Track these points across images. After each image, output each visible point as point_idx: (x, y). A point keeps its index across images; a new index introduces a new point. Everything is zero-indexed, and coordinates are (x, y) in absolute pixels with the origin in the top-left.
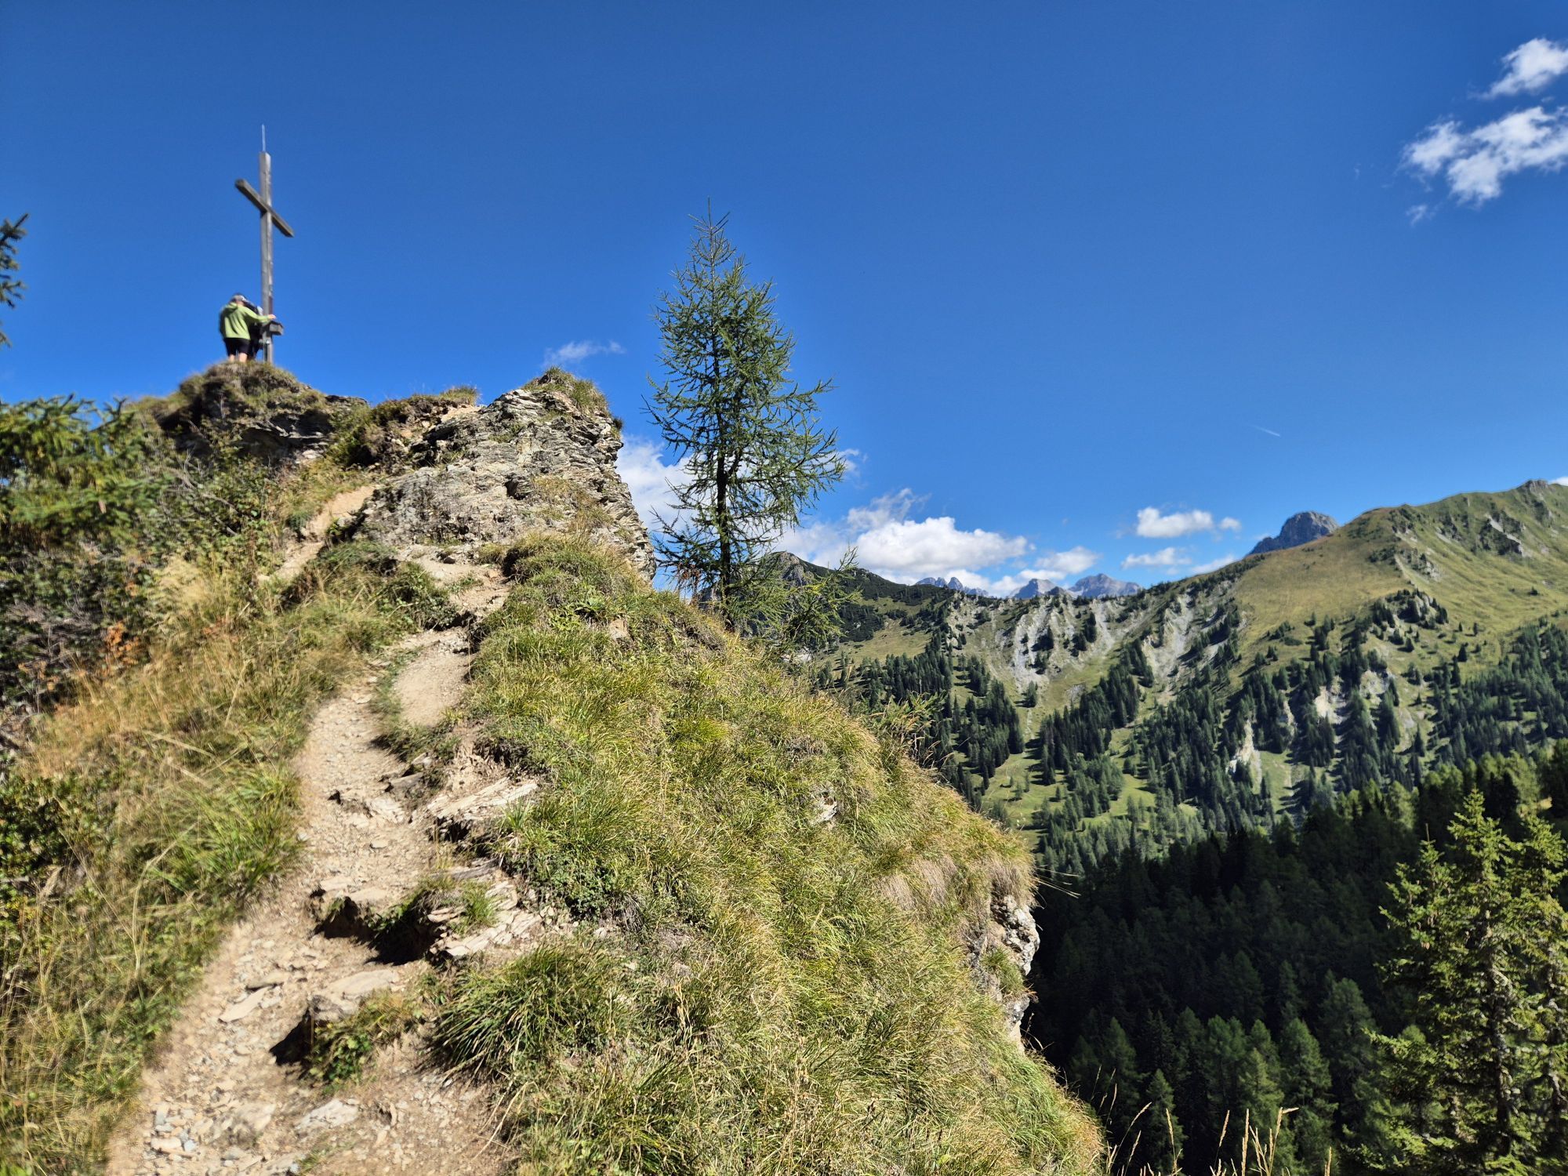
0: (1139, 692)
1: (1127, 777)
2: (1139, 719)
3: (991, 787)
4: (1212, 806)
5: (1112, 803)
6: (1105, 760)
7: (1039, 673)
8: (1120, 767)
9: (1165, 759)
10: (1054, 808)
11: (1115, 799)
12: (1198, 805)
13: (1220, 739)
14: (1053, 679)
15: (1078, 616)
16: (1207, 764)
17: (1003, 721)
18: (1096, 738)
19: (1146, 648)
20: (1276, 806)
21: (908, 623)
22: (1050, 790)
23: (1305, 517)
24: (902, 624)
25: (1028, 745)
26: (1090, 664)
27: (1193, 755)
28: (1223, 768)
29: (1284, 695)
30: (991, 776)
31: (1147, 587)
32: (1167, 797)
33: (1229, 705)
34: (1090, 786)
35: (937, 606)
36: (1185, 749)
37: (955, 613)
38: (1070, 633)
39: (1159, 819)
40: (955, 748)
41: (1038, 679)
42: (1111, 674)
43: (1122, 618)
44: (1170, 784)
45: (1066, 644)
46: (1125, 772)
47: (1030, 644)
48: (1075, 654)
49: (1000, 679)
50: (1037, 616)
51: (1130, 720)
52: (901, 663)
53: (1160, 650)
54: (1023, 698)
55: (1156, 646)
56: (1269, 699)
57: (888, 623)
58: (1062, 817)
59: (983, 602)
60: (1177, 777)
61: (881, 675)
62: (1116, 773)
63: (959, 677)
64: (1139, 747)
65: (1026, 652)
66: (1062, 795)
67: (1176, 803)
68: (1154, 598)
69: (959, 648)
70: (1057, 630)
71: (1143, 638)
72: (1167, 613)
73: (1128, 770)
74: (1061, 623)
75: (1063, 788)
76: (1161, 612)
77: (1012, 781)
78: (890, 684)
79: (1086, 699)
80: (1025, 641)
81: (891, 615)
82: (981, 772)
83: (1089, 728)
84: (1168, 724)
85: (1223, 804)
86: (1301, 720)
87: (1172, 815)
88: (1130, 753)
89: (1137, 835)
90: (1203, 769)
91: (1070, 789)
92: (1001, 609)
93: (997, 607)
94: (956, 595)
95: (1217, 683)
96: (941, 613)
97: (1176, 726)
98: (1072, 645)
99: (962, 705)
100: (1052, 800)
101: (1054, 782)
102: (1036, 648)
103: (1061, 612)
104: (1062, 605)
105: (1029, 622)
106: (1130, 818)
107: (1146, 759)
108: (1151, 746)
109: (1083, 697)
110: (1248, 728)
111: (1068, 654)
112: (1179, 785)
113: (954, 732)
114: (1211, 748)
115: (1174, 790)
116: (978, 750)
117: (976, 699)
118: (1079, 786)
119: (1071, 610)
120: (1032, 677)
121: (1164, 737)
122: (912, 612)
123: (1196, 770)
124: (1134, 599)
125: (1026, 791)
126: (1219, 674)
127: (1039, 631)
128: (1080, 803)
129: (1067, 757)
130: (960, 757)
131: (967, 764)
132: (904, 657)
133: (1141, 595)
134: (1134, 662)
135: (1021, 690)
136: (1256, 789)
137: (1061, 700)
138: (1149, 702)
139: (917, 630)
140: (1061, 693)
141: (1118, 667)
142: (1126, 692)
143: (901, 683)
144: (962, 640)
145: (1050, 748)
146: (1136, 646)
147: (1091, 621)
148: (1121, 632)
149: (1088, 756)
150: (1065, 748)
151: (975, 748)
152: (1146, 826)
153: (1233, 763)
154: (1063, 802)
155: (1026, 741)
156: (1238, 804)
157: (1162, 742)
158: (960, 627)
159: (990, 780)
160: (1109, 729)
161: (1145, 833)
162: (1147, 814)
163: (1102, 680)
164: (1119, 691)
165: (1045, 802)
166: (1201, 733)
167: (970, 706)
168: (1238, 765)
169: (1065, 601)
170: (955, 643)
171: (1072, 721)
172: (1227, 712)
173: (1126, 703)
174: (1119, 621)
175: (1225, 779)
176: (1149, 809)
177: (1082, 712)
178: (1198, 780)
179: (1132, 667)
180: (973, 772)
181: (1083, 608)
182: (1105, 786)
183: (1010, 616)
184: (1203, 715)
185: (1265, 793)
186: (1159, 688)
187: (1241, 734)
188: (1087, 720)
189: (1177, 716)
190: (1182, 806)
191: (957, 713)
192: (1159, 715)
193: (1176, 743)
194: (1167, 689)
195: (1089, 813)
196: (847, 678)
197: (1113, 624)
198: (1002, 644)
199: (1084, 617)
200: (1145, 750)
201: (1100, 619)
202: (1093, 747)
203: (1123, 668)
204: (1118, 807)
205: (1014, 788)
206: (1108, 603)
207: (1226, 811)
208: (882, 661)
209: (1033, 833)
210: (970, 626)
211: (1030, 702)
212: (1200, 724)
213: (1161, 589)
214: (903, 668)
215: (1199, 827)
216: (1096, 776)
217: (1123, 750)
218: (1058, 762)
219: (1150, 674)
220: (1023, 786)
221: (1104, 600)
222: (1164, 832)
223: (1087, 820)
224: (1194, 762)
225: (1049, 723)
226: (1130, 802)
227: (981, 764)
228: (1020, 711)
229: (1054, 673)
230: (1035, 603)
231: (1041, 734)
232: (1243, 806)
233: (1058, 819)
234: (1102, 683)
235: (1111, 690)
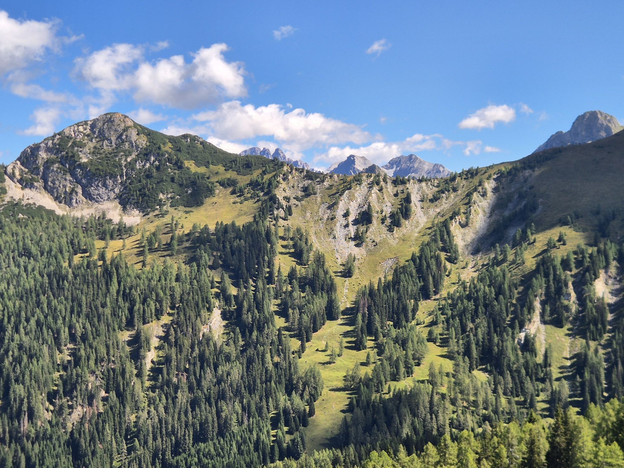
0: (445, 267)
1: (430, 345)
2: (444, 293)
3: (307, 351)
4: (502, 373)
5: (416, 369)
6: (412, 329)
7: (357, 245)
8: (425, 335)
9: (464, 330)
10: (366, 372)
11: (418, 364)
12: (490, 372)
13: (513, 313)
14: (370, 252)
15: (396, 195)
16: (500, 335)
17: (323, 289)
18: (405, 309)
19: (454, 228)
20: (555, 373)
21: (238, 192)
22: (361, 355)
23: (593, 115)
24: (233, 193)
25: (344, 313)
26: (404, 240)
27: (489, 327)
28: (513, 339)
29: (569, 276)
30: (308, 341)
31: (459, 172)
32: (464, 363)
33: (522, 283)
34: (398, 353)
35: (267, 177)
36: (483, 322)
37: (283, 185)
38: (388, 210)
39: (455, 383)
40: (277, 313)
41: (356, 251)
42: (422, 250)
43: (435, 199)
44: (467, 352)
45: (383, 221)
46: (429, 340)
47: (351, 218)
48: (390, 230)
49: (321, 250)
50: (359, 192)
51: (436, 293)
52: (230, 230)
53: (466, 230)
54: (341, 269)
55: (463, 226)
56: (557, 280)
57: (219, 190)
58: (371, 380)
59: (310, 175)
60: (474, 347)
61: (210, 241)
62: (420, 341)
63: (283, 246)
64: (442, 317)
65: (347, 226)
66: (372, 360)
67: (471, 369)
68: (464, 182)
69: (285, 219)
70: (376, 207)
71: (451, 218)
72: (475, 196)
73: (431, 339)
74: (380, 200)
75: (373, 353)
76: (469, 195)
77: (326, 346)
78: (218, 250)
79: (399, 272)
80: (346, 215)
81: (222, 184)
82: (299, 336)
83: (399, 299)
84: (469, 298)
85: (511, 371)
86: (582, 300)
87: (467, 381)
88: (433, 323)
89: (436, 398)
90: (496, 339)
91: (379, 354)
92: (326, 184)
93: (323, 181)
94: (285, 168)
95: (513, 262)
96: (270, 184)
97: (476, 300)
98: (388, 221)
99: (285, 272)
100: (363, 364)
101: (365, 348)
102: (356, 222)
103: (381, 190)
104: (382, 183)
105: (351, 199)
106: (431, 382)
107: (448, 329)
108: (453, 317)
109: (396, 271)
110: (537, 305)
111: (384, 229)
112: (475, 353)
113: (276, 298)
114: (504, 320)
115: (470, 357)
116: (297, 316)
117: (298, 267)
118: (387, 352)
119: (390, 189)
120: (351, 248)
121: (465, 310)
122: (243, 180)
123: (490, 340)
124: (446, 182)
125: (339, 356)
126: (516, 254)
127: (360, 206)
128: (388, 368)
129: (378, 325)
130: (280, 322)
131: (287, 329)
132: (233, 224)
133: (453, 179)
134: (442, 239)
135: (340, 261)
136: (540, 359)
137: (375, 272)
138: (454, 277)
139: (246, 199)
140: (376, 266)
141: (428, 244)
142: (434, 267)
143: (228, 249)
144: (289, 211)
145: (363, 316)
146: (445, 225)
147: (408, 200)
148: (433, 211)
149: (397, 325)
150: (377, 317)
151: (294, 314)
152: (444, 390)
153: (522, 335)
154: (372, 366)
155: (342, 308)
156: (523, 371)
157: (462, 314)
158: (287, 199)
159: (307, 344)
160: (416, 300)
161: (443, 396)
162: (446, 378)
163: (413, 255)
164: (428, 266)
165: (356, 366)
166: (497, 308)
167: (292, 275)
168: (526, 337)
169: (385, 180)
170: (282, 213)
171: (385, 292)
172: (521, 289)
173: (434, 277)
174: (431, 201)
175: (514, 349)
176: (447, 375)
177: (395, 284)
178: (490, 350)
179: (441, 244)
180: (291, 336)
181: (400, 188)
182: (410, 353)
183: (334, 191)
184: (500, 291)
185: (546, 363)
186: (463, 264)
187: (531, 309)
188: (398, 291)
189: (477, 291)
190: (475, 372)
191: (280, 281)
192: (461, 289)
193: (475, 314)
194: (470, 266)
195: (395, 377)
196: (175, 242)
197: (427, 204)
198: (326, 217)
199: (401, 196)
200: (447, 321)
201: (415, 198)
202: (402, 316)
203: (433, 245)
204: (421, 373)
205: (329, 352)
206: (424, 184)
207: (513, 377)
208: (212, 228)
209: (343, 395)
210: (297, 198)
211: (347, 273)
212: (497, 299)
213: (471, 174)
214: (231, 235)
215: (490, 392)
216: (403, 343)
217: (428, 320)
218: (370, 330)
219: (456, 252)
220: (337, 351)
221: (420, 181)
222: (459, 396)
223: (393, 384)
224: (489, 334)
225: (364, 294)
226: (431, 368)
227: (300, 330)
228: (338, 281)
229: (371, 246)
230: (358, 180)
231: (356, 303)
232: (527, 374)
233: (367, 382)
234: (413, 259)
235: (421, 265)
